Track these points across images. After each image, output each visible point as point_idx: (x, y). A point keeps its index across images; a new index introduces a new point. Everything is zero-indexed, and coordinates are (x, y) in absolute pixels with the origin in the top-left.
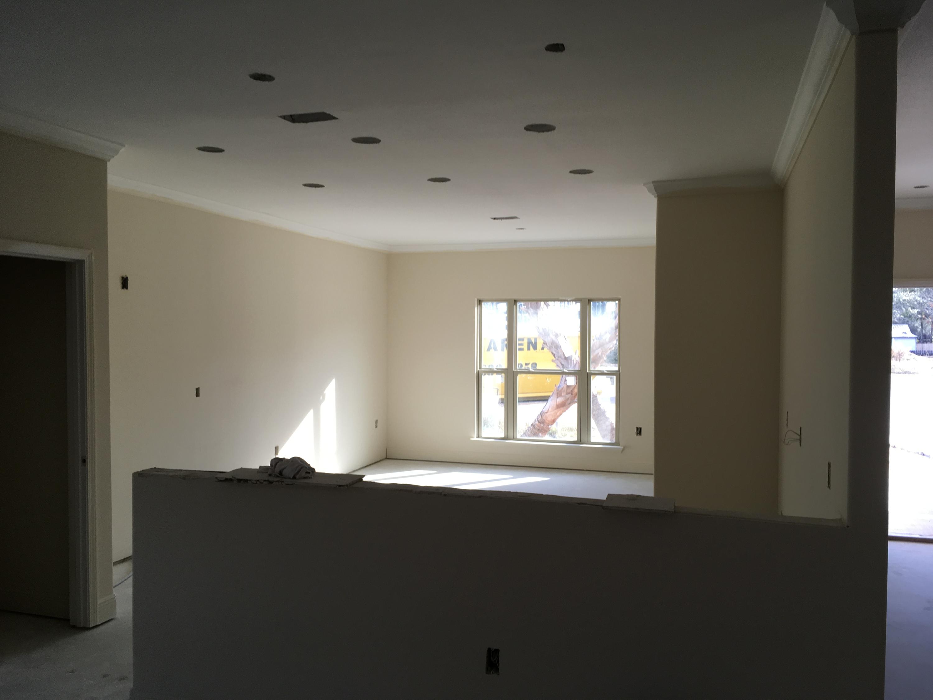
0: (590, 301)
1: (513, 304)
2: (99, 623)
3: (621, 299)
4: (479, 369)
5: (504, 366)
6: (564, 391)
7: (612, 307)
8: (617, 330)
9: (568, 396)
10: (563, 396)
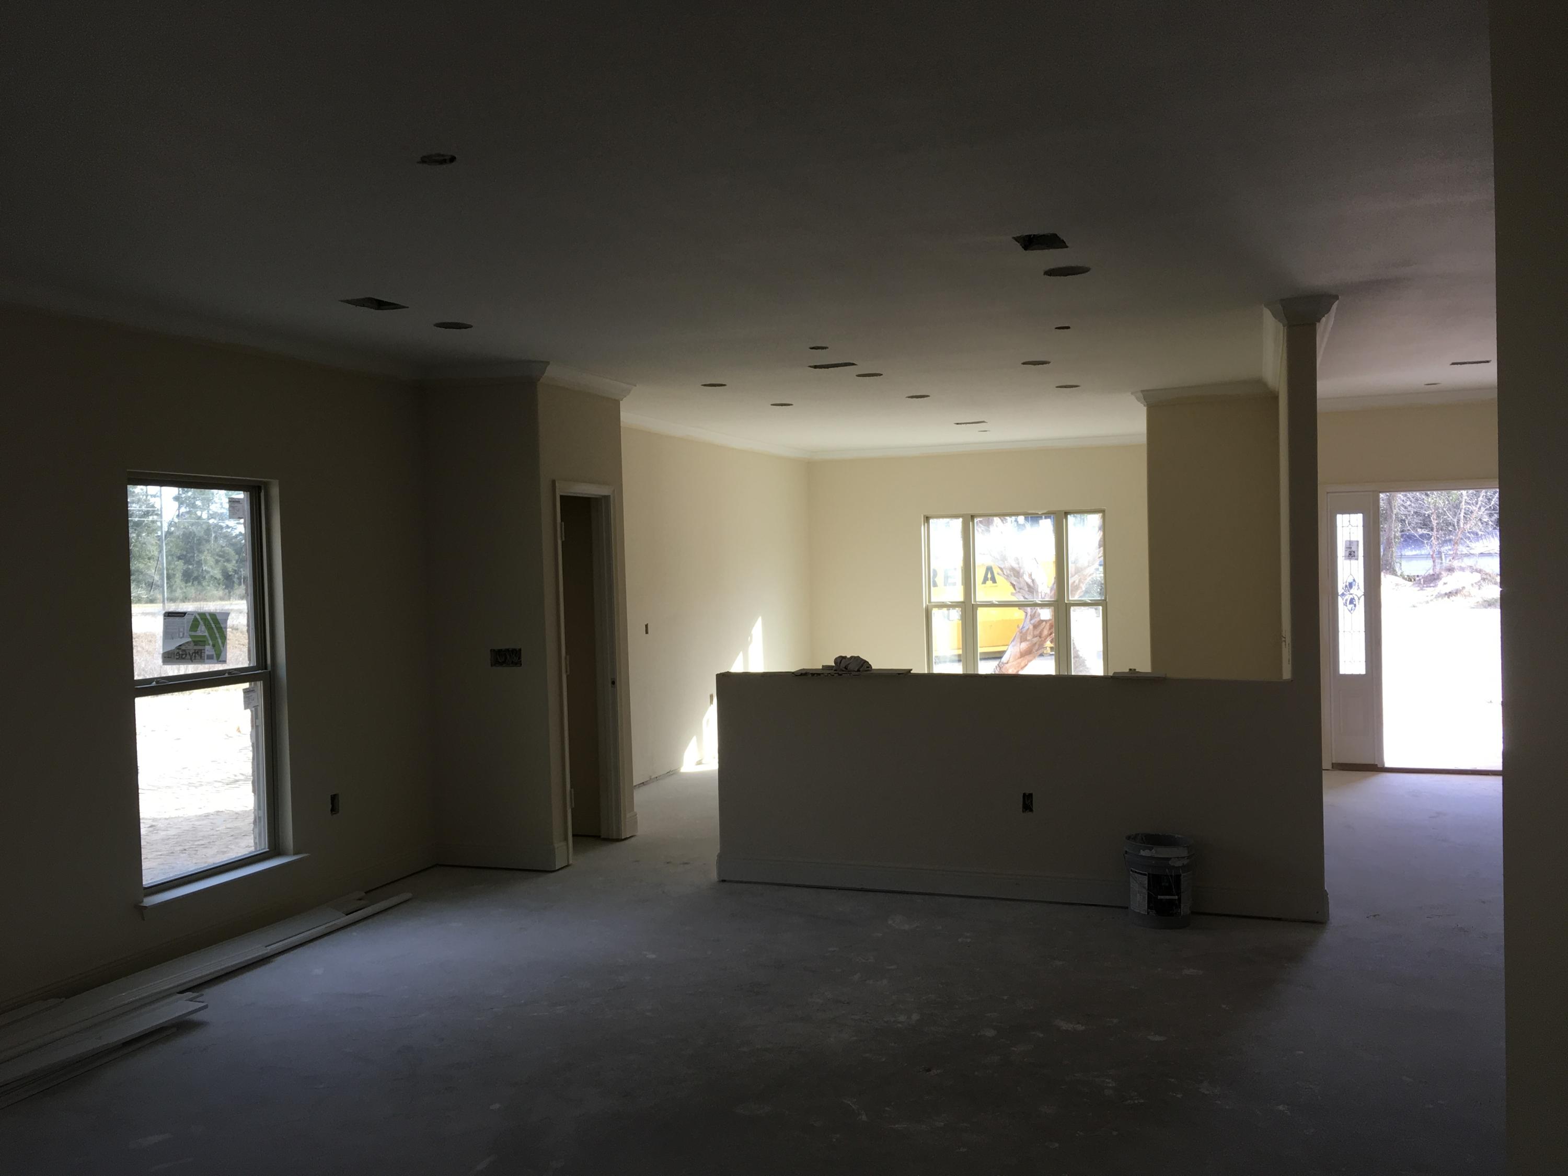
0: (1066, 514)
1: (969, 520)
2: (628, 836)
3: (1106, 511)
4: (929, 603)
5: (960, 598)
6: (1030, 634)
7: (1094, 520)
8: (1102, 548)
9: (1035, 640)
10: (1028, 640)
